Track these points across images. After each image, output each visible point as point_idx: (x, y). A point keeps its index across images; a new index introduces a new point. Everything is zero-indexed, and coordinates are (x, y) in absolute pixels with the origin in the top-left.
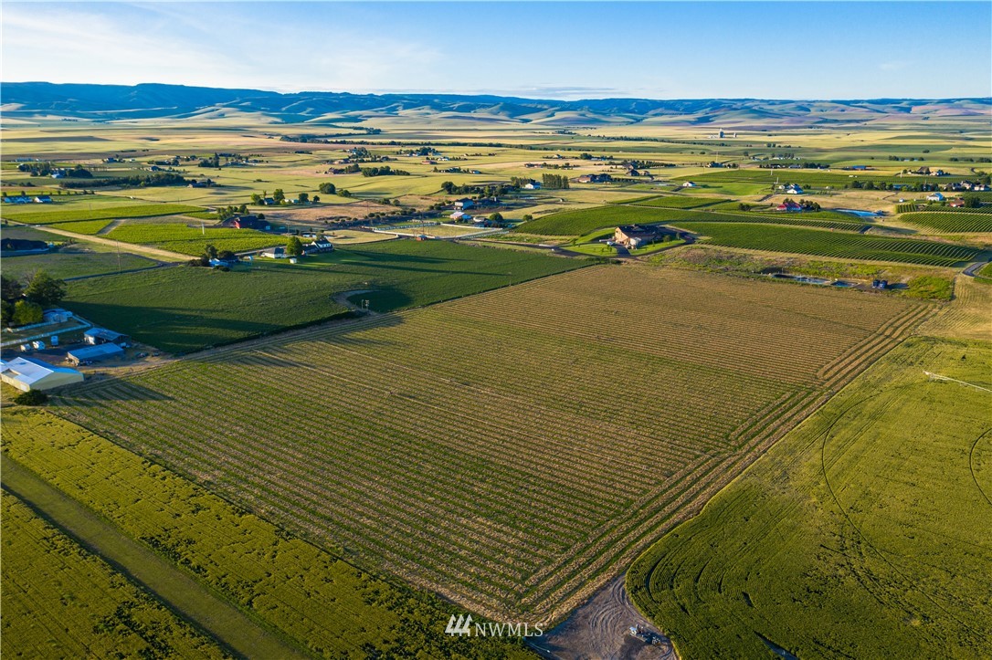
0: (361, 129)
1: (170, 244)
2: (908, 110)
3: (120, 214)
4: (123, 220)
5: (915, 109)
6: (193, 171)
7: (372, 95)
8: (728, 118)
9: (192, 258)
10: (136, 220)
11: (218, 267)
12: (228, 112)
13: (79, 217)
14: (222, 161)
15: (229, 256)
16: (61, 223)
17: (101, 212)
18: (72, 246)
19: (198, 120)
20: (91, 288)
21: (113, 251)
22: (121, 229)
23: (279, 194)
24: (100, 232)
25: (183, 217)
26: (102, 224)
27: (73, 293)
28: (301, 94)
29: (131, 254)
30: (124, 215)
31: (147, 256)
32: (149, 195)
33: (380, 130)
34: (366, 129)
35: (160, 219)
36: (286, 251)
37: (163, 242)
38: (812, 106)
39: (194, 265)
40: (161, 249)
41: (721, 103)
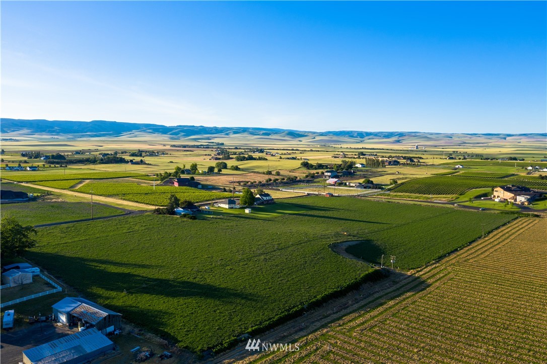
0: (213, 143)
1: (131, 196)
2: (505, 138)
3: (86, 177)
4: (88, 181)
5: (508, 138)
6: (128, 158)
7: (216, 127)
8: (411, 140)
9: (157, 207)
10: (98, 180)
11: (185, 216)
12: (139, 135)
13: (57, 178)
14: (144, 154)
15: (189, 205)
16: (42, 181)
17: (72, 176)
18: (49, 196)
19: (124, 137)
20: (63, 235)
21: (83, 201)
22: (88, 185)
23: (194, 167)
24: (72, 187)
25: (132, 179)
26: (72, 183)
27: (45, 241)
28: (178, 126)
29: (99, 204)
30: (89, 177)
31: (113, 205)
32: (103, 168)
33: (223, 143)
34: (216, 143)
35: (115, 180)
36: (237, 202)
37: (124, 194)
38: (453, 136)
39: (160, 214)
40: (124, 199)
41: (403, 134)
